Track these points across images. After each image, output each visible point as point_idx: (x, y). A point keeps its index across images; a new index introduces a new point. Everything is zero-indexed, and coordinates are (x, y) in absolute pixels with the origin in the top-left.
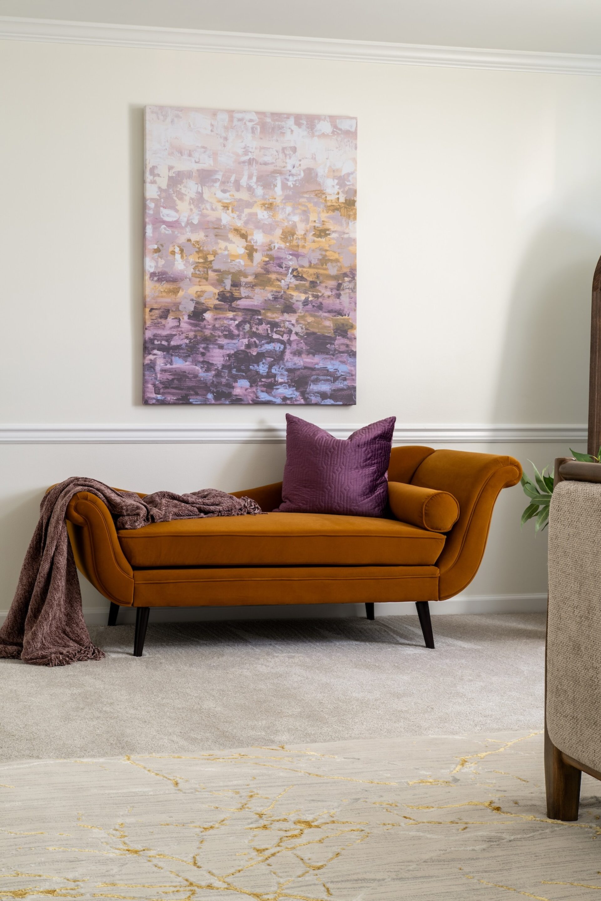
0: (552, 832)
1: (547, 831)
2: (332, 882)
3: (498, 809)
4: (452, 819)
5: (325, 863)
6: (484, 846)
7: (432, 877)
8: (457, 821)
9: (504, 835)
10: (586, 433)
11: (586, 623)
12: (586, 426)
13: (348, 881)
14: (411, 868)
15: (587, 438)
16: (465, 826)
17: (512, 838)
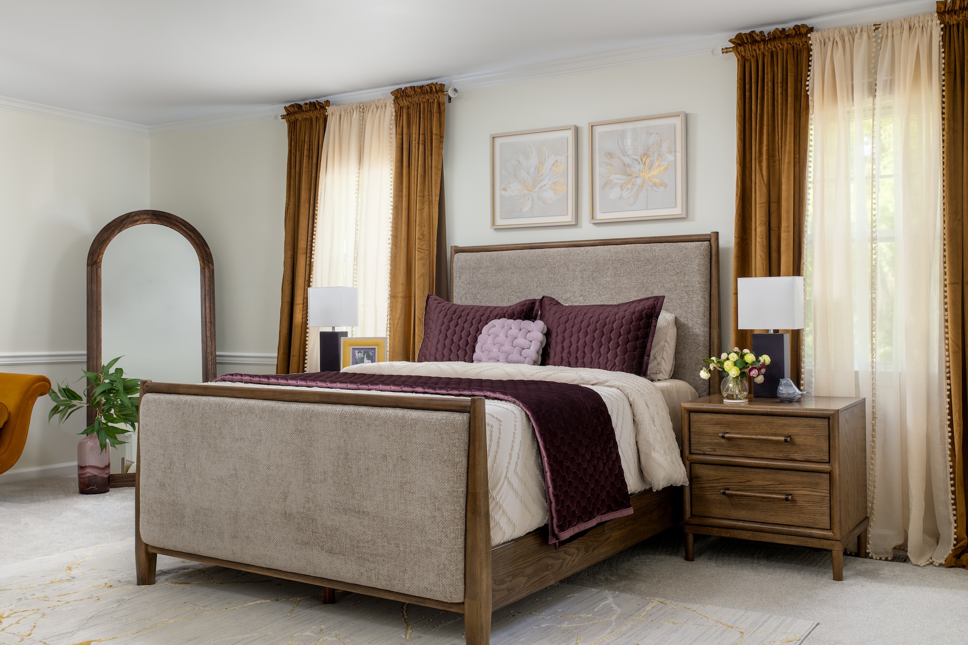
0: (148, 591)
1: (145, 591)
2: (44, 639)
3: (111, 586)
4: (88, 596)
5: (30, 632)
6: (117, 605)
7: (99, 624)
8: (90, 597)
9: (125, 597)
10: (86, 357)
11: (169, 471)
12: (85, 352)
13: (53, 636)
14: (85, 622)
15: (86, 360)
16: (98, 598)
17: (129, 598)
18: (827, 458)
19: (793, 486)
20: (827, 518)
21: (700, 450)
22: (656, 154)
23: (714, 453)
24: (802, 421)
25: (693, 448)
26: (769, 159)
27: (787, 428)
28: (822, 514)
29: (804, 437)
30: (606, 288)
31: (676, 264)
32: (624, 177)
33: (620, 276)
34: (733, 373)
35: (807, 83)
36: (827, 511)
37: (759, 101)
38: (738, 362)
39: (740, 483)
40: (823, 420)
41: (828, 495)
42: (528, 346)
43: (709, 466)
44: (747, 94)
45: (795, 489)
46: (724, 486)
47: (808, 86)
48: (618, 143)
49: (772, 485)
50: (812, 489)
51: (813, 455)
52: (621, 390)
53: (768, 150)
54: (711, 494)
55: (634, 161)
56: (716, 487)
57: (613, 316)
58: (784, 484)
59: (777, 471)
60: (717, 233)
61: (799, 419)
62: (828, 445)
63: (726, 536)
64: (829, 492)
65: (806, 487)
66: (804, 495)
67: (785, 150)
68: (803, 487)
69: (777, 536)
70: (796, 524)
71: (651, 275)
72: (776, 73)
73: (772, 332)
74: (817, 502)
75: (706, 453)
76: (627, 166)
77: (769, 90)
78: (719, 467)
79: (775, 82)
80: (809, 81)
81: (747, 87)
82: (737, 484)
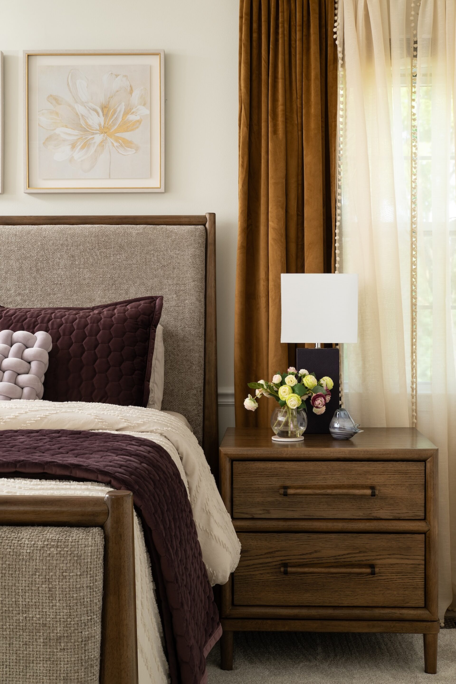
18: (422, 514)
19: (378, 554)
20: (421, 593)
21: (247, 514)
22: (123, 104)
23: (267, 516)
24: (390, 465)
25: (237, 511)
26: (286, 122)
27: (370, 477)
28: (414, 588)
29: (392, 487)
30: (57, 284)
31: (162, 253)
32: (76, 132)
33: (79, 268)
34: (293, 403)
35: (335, 30)
36: (421, 583)
37: (271, 46)
38: (296, 389)
39: (303, 554)
40: (419, 463)
41: (423, 562)
42: (27, 370)
43: (259, 534)
44: (255, 35)
45: (379, 557)
46: (282, 560)
47: (335, 33)
48: (68, 84)
49: (348, 554)
50: (402, 556)
51: (404, 512)
52: (165, 437)
53: (285, 111)
54: (262, 574)
55: (91, 111)
56: (269, 563)
57: (95, 325)
58: (365, 552)
59: (355, 535)
60: (213, 215)
61: (386, 464)
62: (423, 496)
63: (283, 630)
64: (423, 558)
65: (394, 554)
66: (392, 564)
67: (308, 113)
68: (390, 555)
69: (354, 623)
70: (380, 605)
71: (125, 268)
72: (293, 12)
73: (319, 346)
74: (408, 573)
75: (256, 516)
76: (80, 117)
77: (285, 32)
78: (275, 534)
79: (292, 23)
80: (336, 27)
81: (255, 26)
82: (299, 557)
